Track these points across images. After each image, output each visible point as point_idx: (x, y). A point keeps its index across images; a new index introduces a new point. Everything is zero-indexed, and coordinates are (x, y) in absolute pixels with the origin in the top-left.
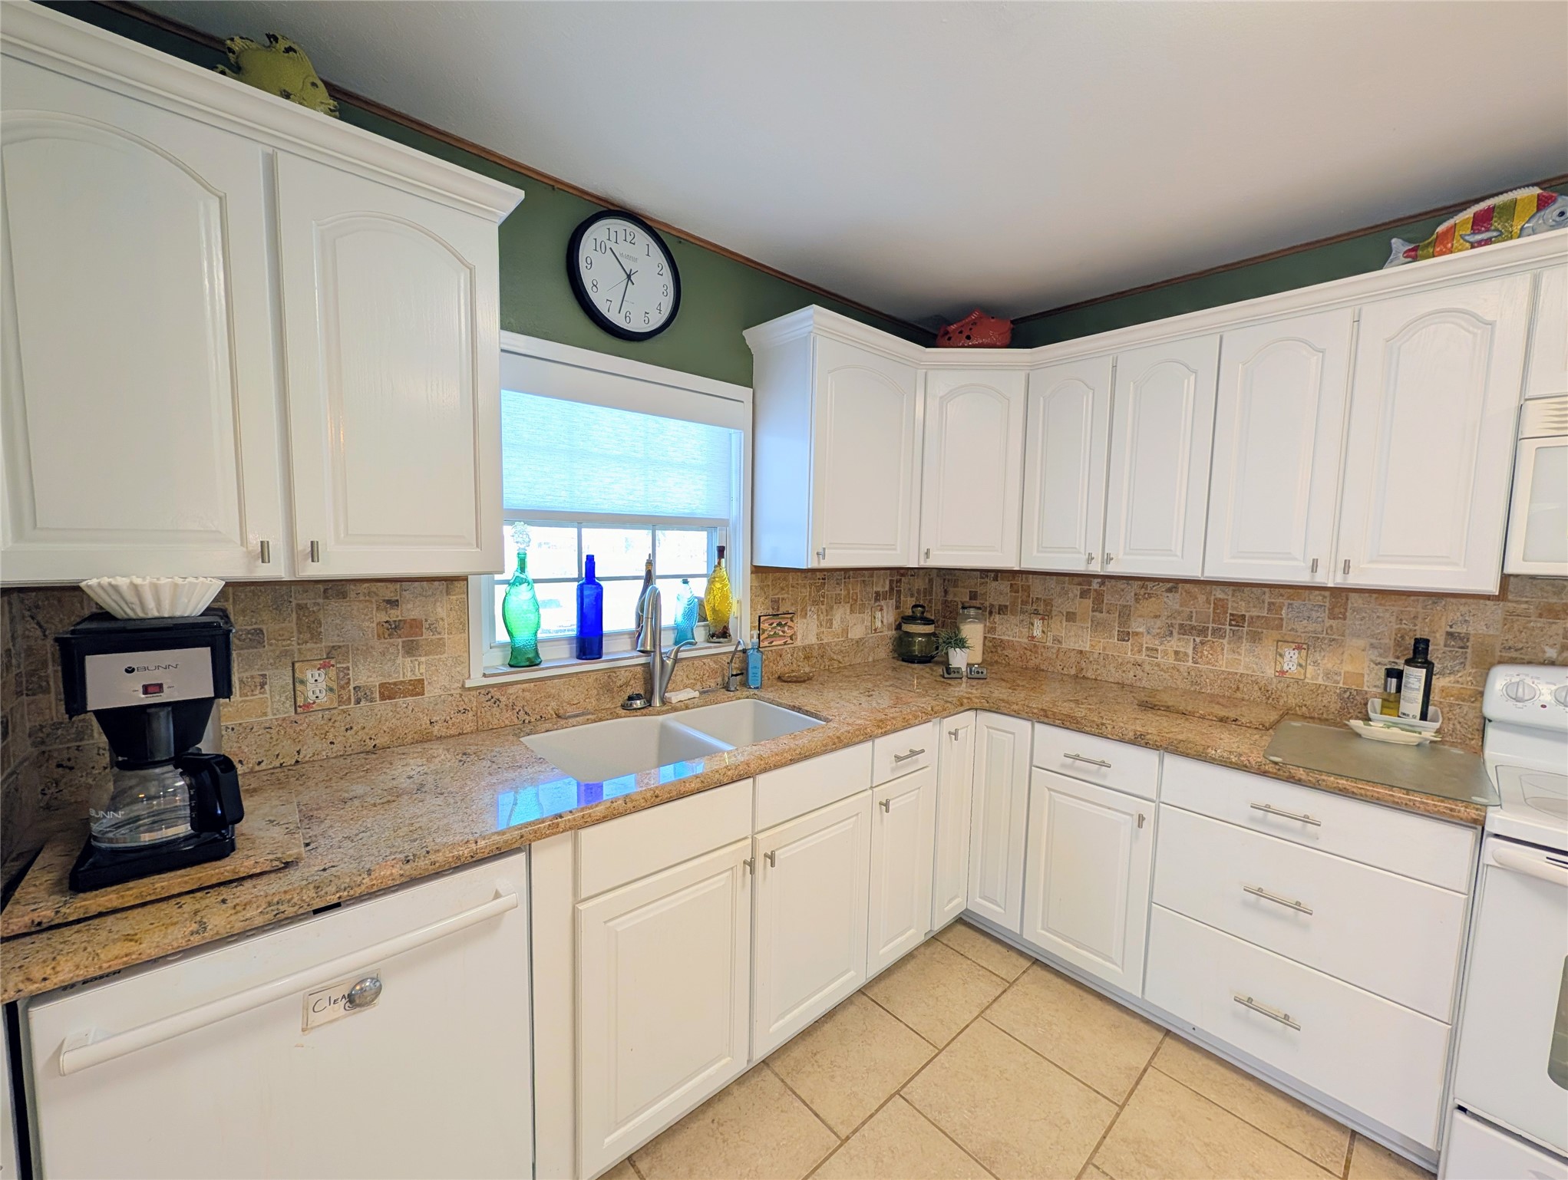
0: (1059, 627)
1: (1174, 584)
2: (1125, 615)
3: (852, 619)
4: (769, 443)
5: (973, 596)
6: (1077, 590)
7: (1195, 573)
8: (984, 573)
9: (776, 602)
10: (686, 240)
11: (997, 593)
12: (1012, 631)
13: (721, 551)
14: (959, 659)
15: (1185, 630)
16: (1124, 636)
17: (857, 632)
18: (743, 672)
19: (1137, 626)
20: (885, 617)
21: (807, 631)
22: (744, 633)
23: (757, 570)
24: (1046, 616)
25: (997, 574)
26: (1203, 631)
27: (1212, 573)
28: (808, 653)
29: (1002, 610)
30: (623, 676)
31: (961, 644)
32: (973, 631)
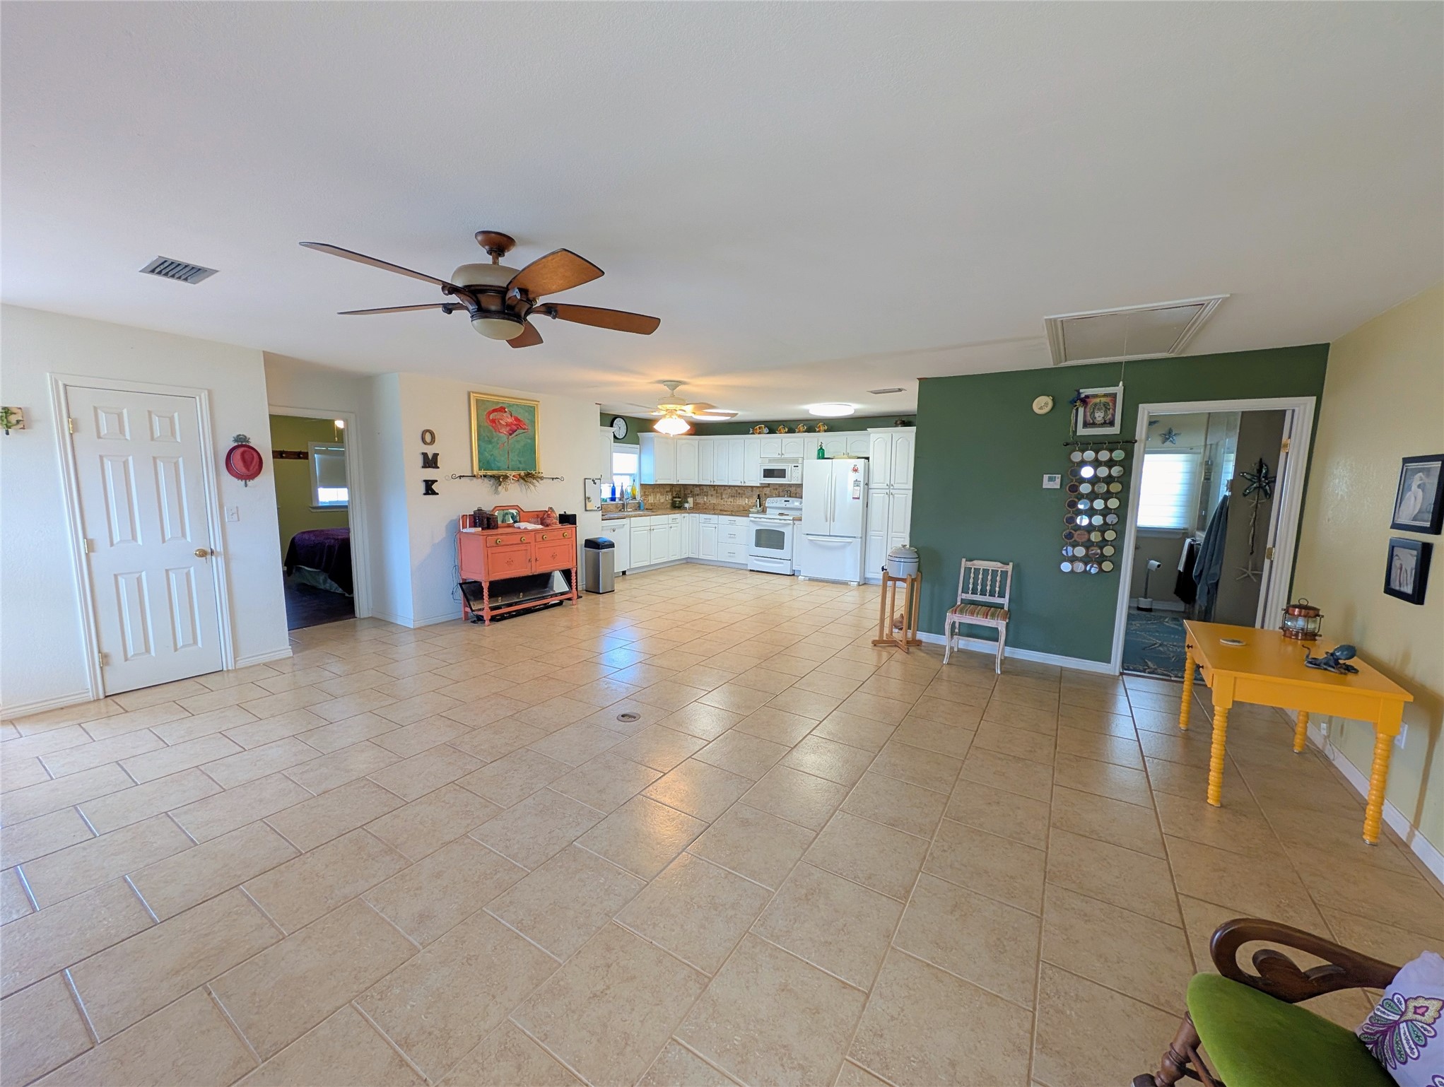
0: (710, 498)
1: (730, 486)
2: (721, 494)
3: (661, 497)
4: (642, 456)
5: (691, 492)
6: (713, 489)
7: (727, 484)
8: (693, 485)
9: (645, 492)
10: (627, 417)
11: (697, 490)
12: (700, 500)
13: (634, 481)
14: (686, 505)
15: (732, 496)
16: (722, 499)
17: (662, 501)
18: (639, 507)
19: (724, 496)
20: (669, 497)
21: (651, 499)
22: (638, 498)
23: (641, 485)
24: (707, 496)
25: (696, 486)
26: (734, 496)
27: (730, 484)
28: (651, 504)
29: (698, 495)
30: (619, 505)
31: (687, 502)
32: (690, 500)
